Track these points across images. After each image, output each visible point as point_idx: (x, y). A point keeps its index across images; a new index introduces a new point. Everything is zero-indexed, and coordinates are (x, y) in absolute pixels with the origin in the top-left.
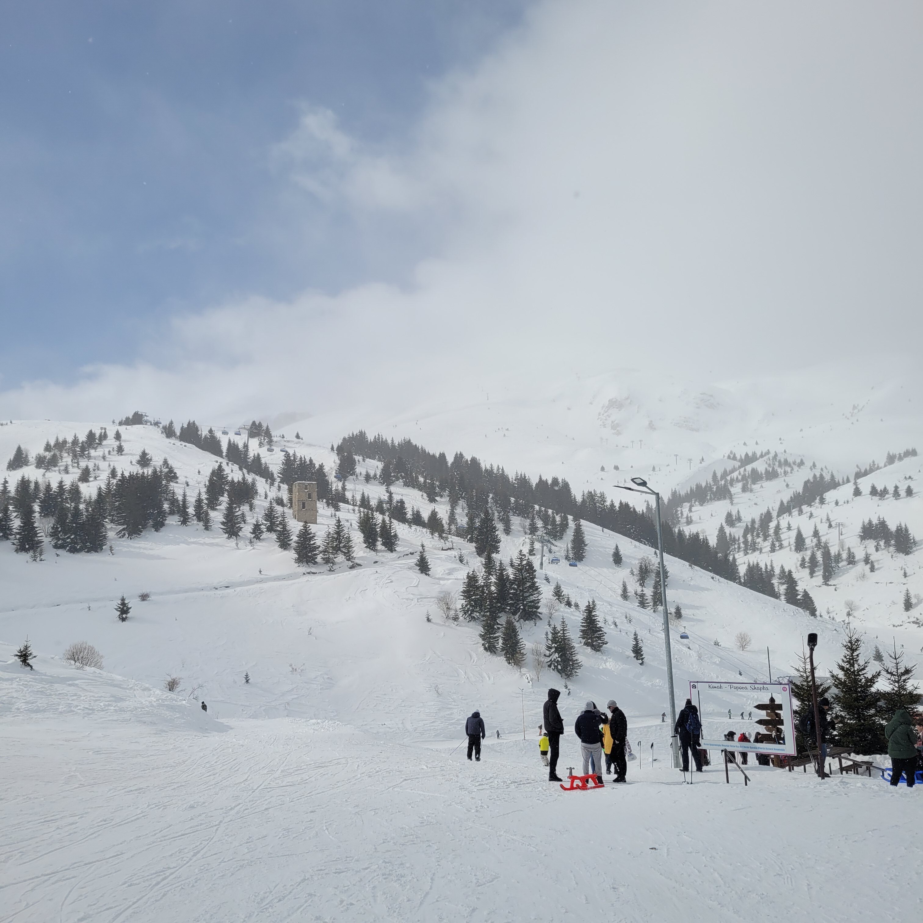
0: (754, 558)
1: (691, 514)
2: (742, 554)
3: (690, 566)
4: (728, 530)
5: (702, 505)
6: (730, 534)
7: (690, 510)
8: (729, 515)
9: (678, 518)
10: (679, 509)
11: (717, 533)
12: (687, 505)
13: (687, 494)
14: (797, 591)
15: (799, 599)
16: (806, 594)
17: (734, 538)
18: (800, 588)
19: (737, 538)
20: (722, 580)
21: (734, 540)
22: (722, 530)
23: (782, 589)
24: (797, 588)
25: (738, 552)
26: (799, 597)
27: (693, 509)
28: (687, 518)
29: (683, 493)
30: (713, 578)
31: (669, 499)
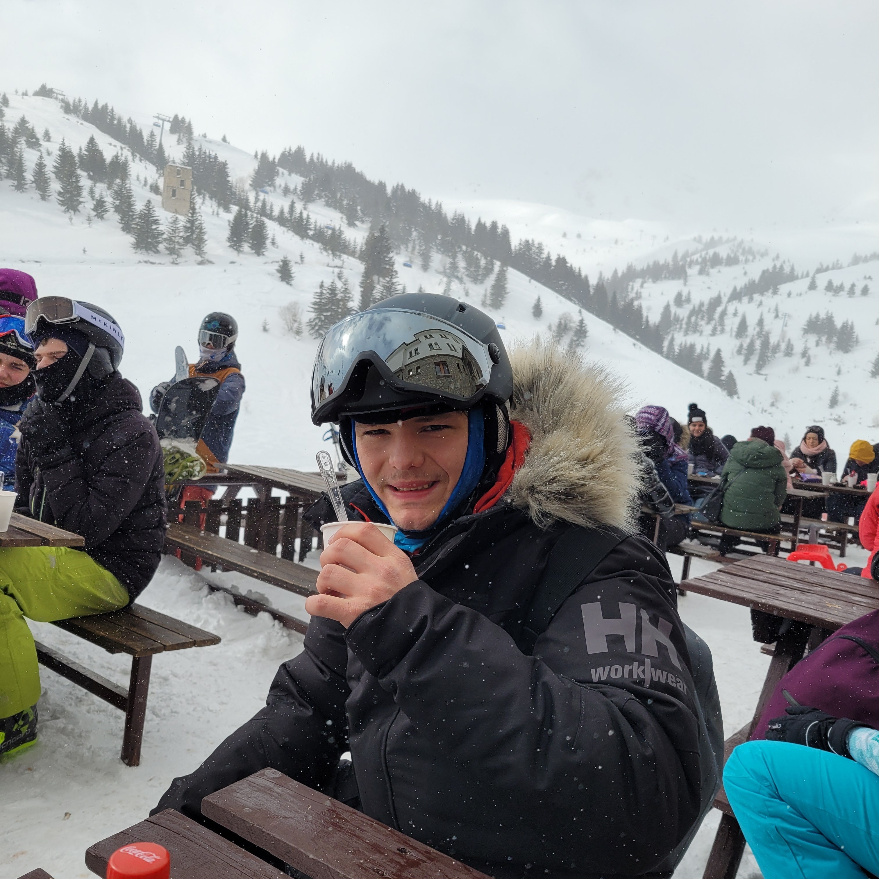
0: (692, 339)
1: (642, 290)
4: (673, 309)
5: (654, 282)
6: (675, 314)
8: (679, 295)
9: (628, 292)
10: (631, 284)
14: (722, 371)
16: (731, 376)
18: (726, 371)
19: (681, 317)
22: (667, 308)
24: (723, 368)
26: (723, 378)
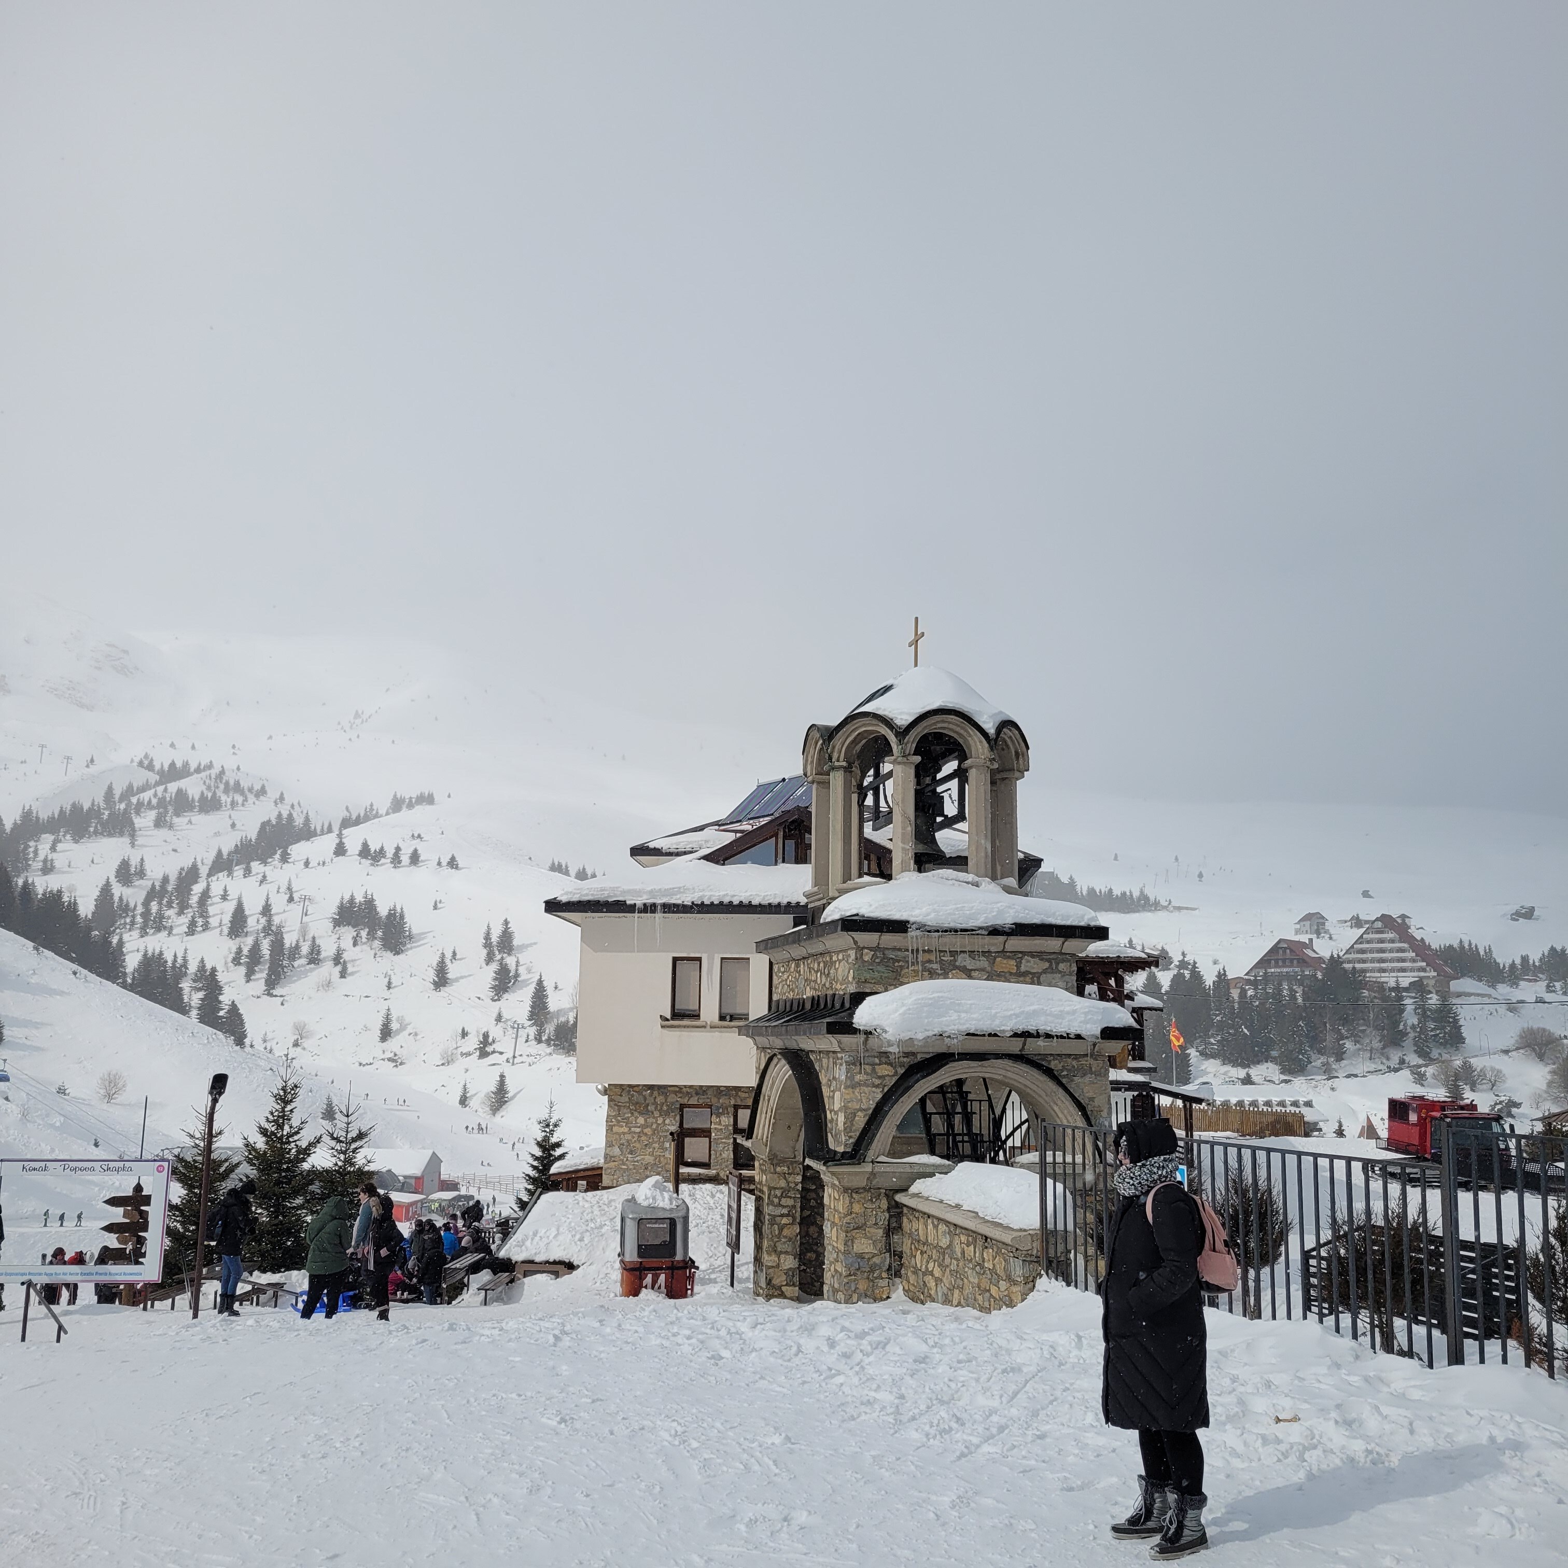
0: (155, 943)
1: (54, 856)
2: (136, 933)
3: (36, 949)
4: (117, 890)
5: (76, 842)
6: (121, 899)
7: (53, 849)
8: (124, 866)
9: (27, 860)
10: (32, 844)
11: (97, 893)
12: (48, 838)
13: (51, 819)
14: (220, 1002)
15: (222, 1017)
16: (234, 1009)
17: (127, 905)
18: (225, 999)
19: (132, 905)
20: (93, 977)
21: (125, 909)
22: (106, 890)
23: (195, 998)
24: (221, 998)
25: (130, 930)
26: (221, 1013)
27: (60, 847)
28: (45, 861)
29: (44, 815)
30: (75, 973)
31: (15, 824)
